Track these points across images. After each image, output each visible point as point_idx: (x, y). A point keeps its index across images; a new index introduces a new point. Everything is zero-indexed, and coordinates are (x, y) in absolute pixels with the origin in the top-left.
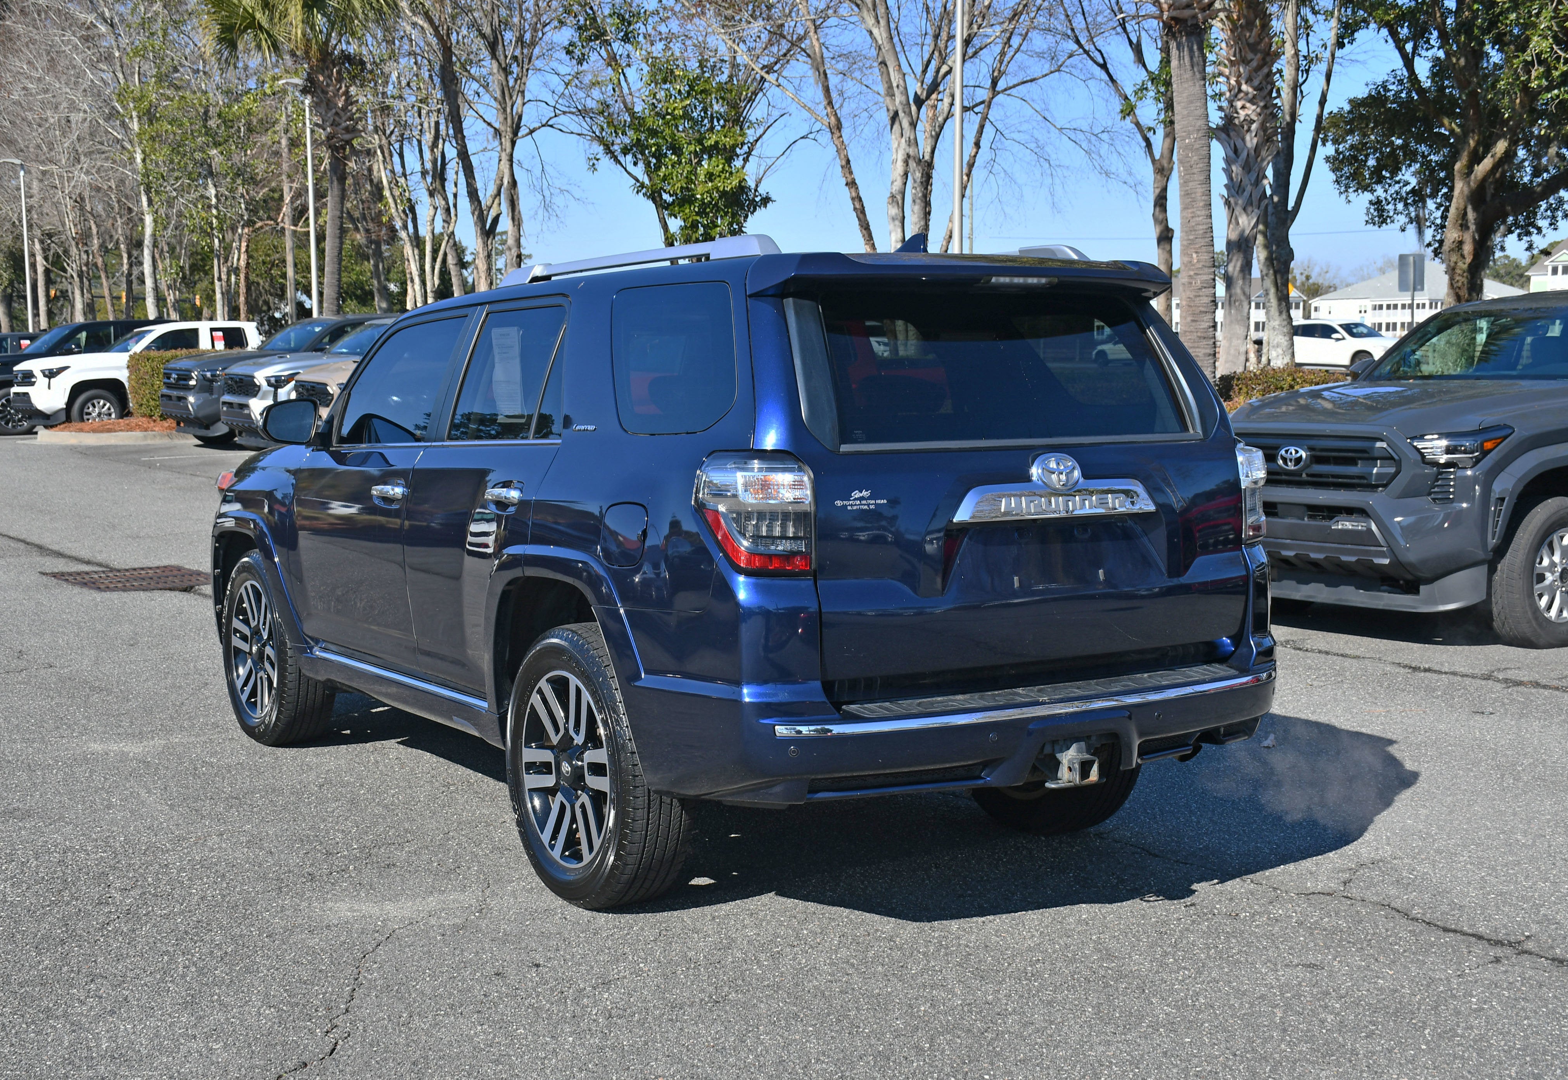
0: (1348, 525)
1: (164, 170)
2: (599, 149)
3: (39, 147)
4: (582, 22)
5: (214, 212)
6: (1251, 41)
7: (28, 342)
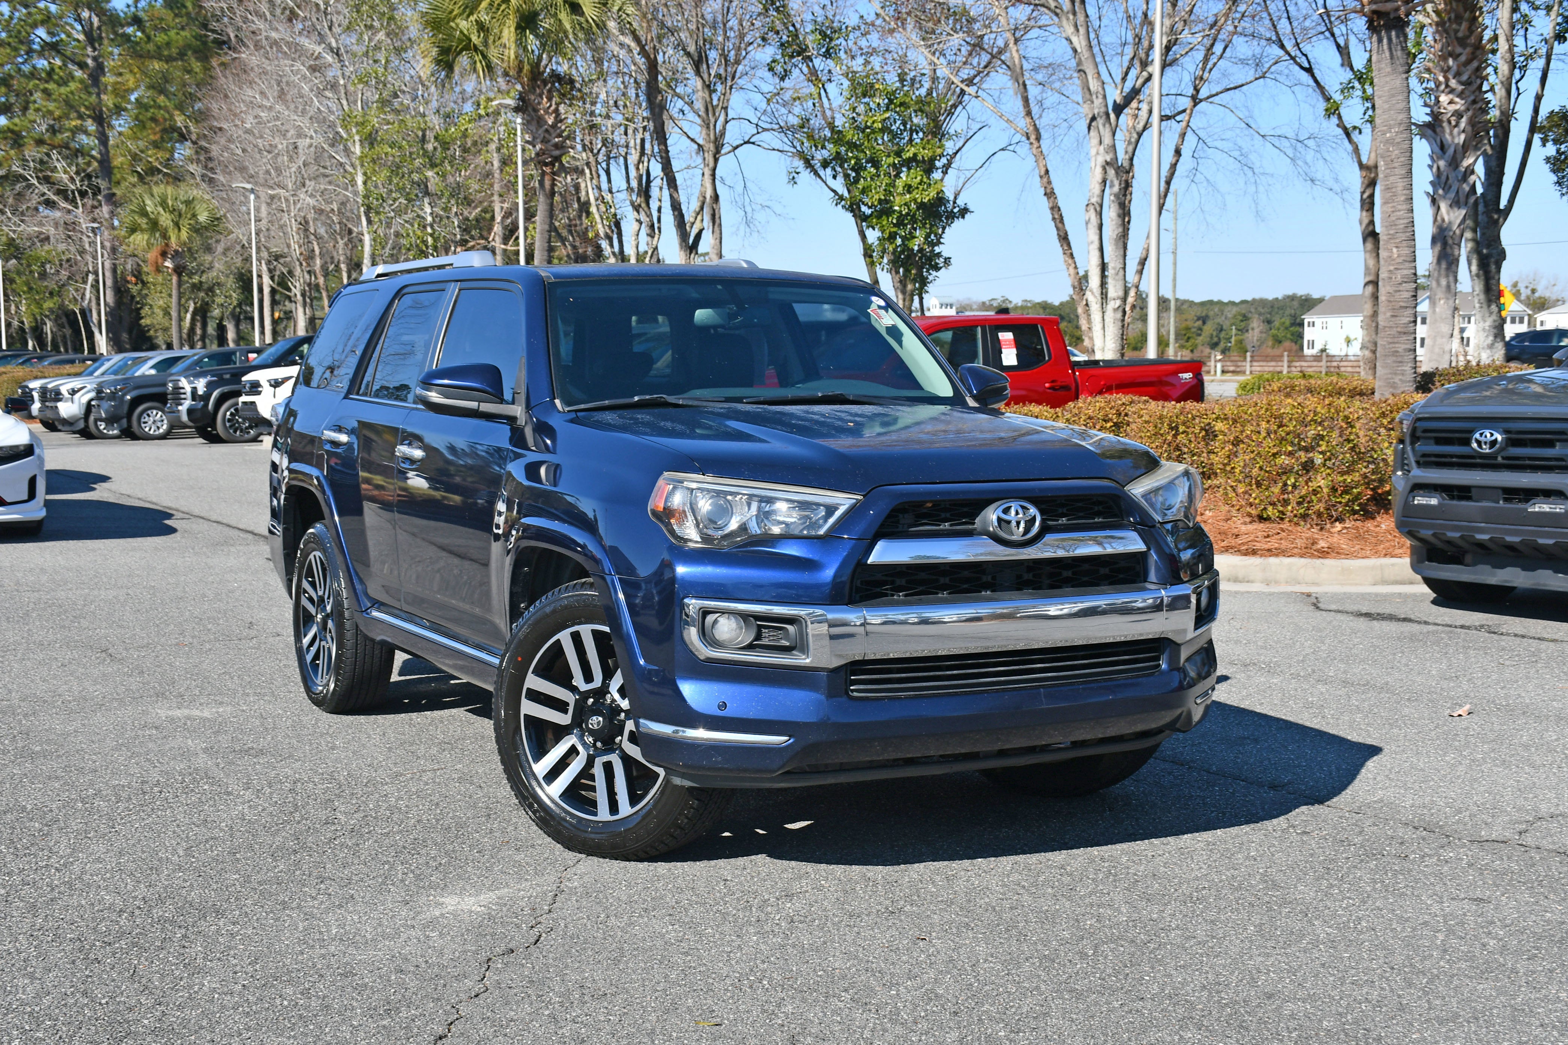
0: (1546, 508)
1: (383, 191)
2: (799, 164)
3: (268, 172)
4: (785, 38)
5: (429, 230)
6: (1460, 35)
7: (255, 355)
